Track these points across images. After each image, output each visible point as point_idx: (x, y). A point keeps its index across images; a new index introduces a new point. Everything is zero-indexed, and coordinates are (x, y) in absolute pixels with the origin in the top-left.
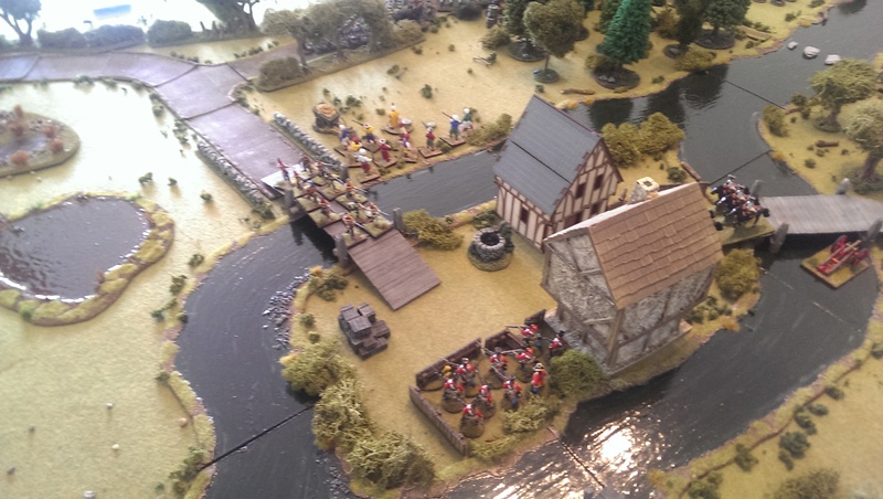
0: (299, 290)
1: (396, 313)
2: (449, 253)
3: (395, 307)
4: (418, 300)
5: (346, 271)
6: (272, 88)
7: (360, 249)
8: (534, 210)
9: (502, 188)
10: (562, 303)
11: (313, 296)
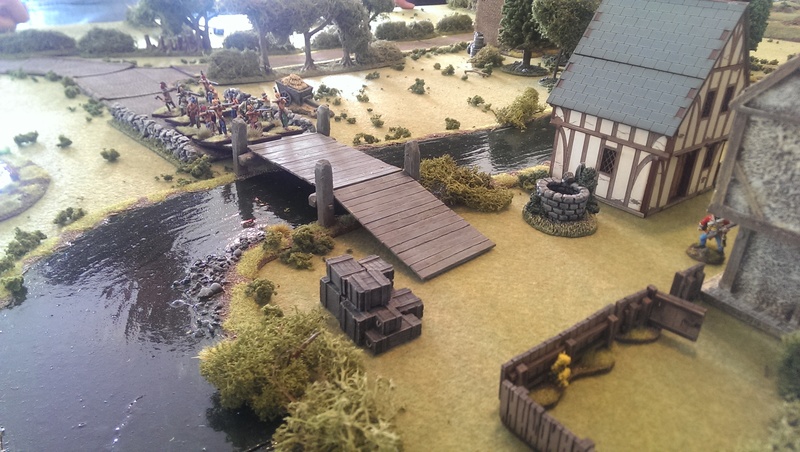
3: (423, 274)
5: (331, 231)
7: (354, 194)
8: (630, 143)
9: (565, 129)
10: (776, 228)
11: (272, 263)
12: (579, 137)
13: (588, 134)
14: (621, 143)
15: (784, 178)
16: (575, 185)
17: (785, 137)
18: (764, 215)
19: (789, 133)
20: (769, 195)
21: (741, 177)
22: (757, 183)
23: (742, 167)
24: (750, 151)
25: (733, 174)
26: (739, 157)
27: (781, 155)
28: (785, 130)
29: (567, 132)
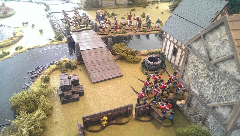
0: (51, 66)
1: (93, 85)
2: (132, 65)
3: (93, 81)
4: (107, 81)
5: (79, 63)
6: (88, 9)
7: (87, 53)
8: (181, 47)
9: (166, 39)
10: (192, 91)
11: (57, 70)
12: (169, 42)
13: (171, 42)
14: (178, 47)
15: (196, 74)
16: (159, 59)
17: (197, 60)
18: (190, 85)
19: (198, 59)
20: (192, 79)
21: (186, 71)
22: (189, 74)
23: (186, 67)
24: (189, 62)
25: (184, 69)
26: (186, 63)
27: (195, 66)
28: (197, 57)
29: (166, 40)
